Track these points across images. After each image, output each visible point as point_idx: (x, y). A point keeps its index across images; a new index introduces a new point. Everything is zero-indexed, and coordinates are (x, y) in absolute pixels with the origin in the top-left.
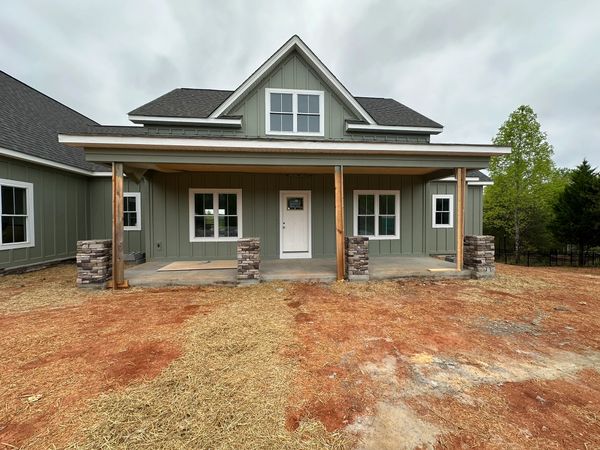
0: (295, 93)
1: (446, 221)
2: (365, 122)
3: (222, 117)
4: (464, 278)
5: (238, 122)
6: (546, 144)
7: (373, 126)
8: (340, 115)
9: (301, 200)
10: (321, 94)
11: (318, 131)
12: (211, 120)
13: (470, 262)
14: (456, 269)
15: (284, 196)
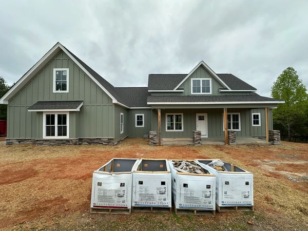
0: (201, 79)
1: (258, 123)
2: (227, 89)
3: (177, 89)
4: (269, 145)
5: (183, 91)
6: (302, 85)
7: (230, 90)
8: (217, 87)
9: (203, 117)
10: (210, 79)
11: (209, 92)
12: (174, 91)
13: (271, 139)
14: (266, 142)
15: (198, 115)
